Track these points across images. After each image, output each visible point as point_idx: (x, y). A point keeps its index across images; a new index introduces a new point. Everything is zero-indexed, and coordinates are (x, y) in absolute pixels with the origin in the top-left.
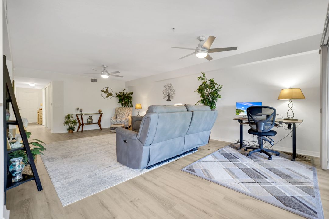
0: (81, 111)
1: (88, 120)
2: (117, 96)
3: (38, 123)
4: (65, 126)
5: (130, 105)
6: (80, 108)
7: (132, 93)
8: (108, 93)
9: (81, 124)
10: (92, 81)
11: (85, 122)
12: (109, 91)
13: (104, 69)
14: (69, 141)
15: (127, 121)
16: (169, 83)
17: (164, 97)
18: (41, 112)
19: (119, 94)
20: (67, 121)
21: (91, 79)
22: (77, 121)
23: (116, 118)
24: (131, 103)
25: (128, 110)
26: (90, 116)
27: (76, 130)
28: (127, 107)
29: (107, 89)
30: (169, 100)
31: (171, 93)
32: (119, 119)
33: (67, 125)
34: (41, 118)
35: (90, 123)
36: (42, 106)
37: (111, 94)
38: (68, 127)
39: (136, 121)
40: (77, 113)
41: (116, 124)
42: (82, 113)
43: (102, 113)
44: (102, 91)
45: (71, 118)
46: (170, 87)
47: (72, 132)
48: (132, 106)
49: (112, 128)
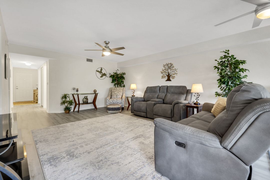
0: (77, 91)
1: (84, 100)
2: (111, 77)
3: (34, 102)
4: (62, 106)
5: (123, 85)
6: (76, 88)
7: (124, 74)
8: (102, 73)
9: (77, 104)
10: (87, 61)
11: (81, 102)
12: (103, 72)
13: (106, 45)
14: (69, 124)
15: (123, 101)
16: (170, 63)
17: (163, 77)
18: (36, 91)
19: (113, 74)
20: (63, 101)
21: (87, 59)
22: (73, 101)
23: (111, 98)
24: (123, 83)
25: (122, 90)
26: (86, 95)
27: (72, 110)
28: (120, 87)
29: (101, 70)
30: (169, 80)
31: (172, 73)
32: (115, 99)
33: (64, 105)
34: (37, 96)
35: (86, 103)
36: (37, 85)
37: (104, 75)
38: (65, 107)
39: (136, 102)
40: (73, 93)
41: (112, 104)
42: (78, 93)
43: (97, 93)
44: (96, 71)
45: (67, 98)
46: (171, 66)
47: (69, 113)
48: (124, 86)
49: (110, 108)
